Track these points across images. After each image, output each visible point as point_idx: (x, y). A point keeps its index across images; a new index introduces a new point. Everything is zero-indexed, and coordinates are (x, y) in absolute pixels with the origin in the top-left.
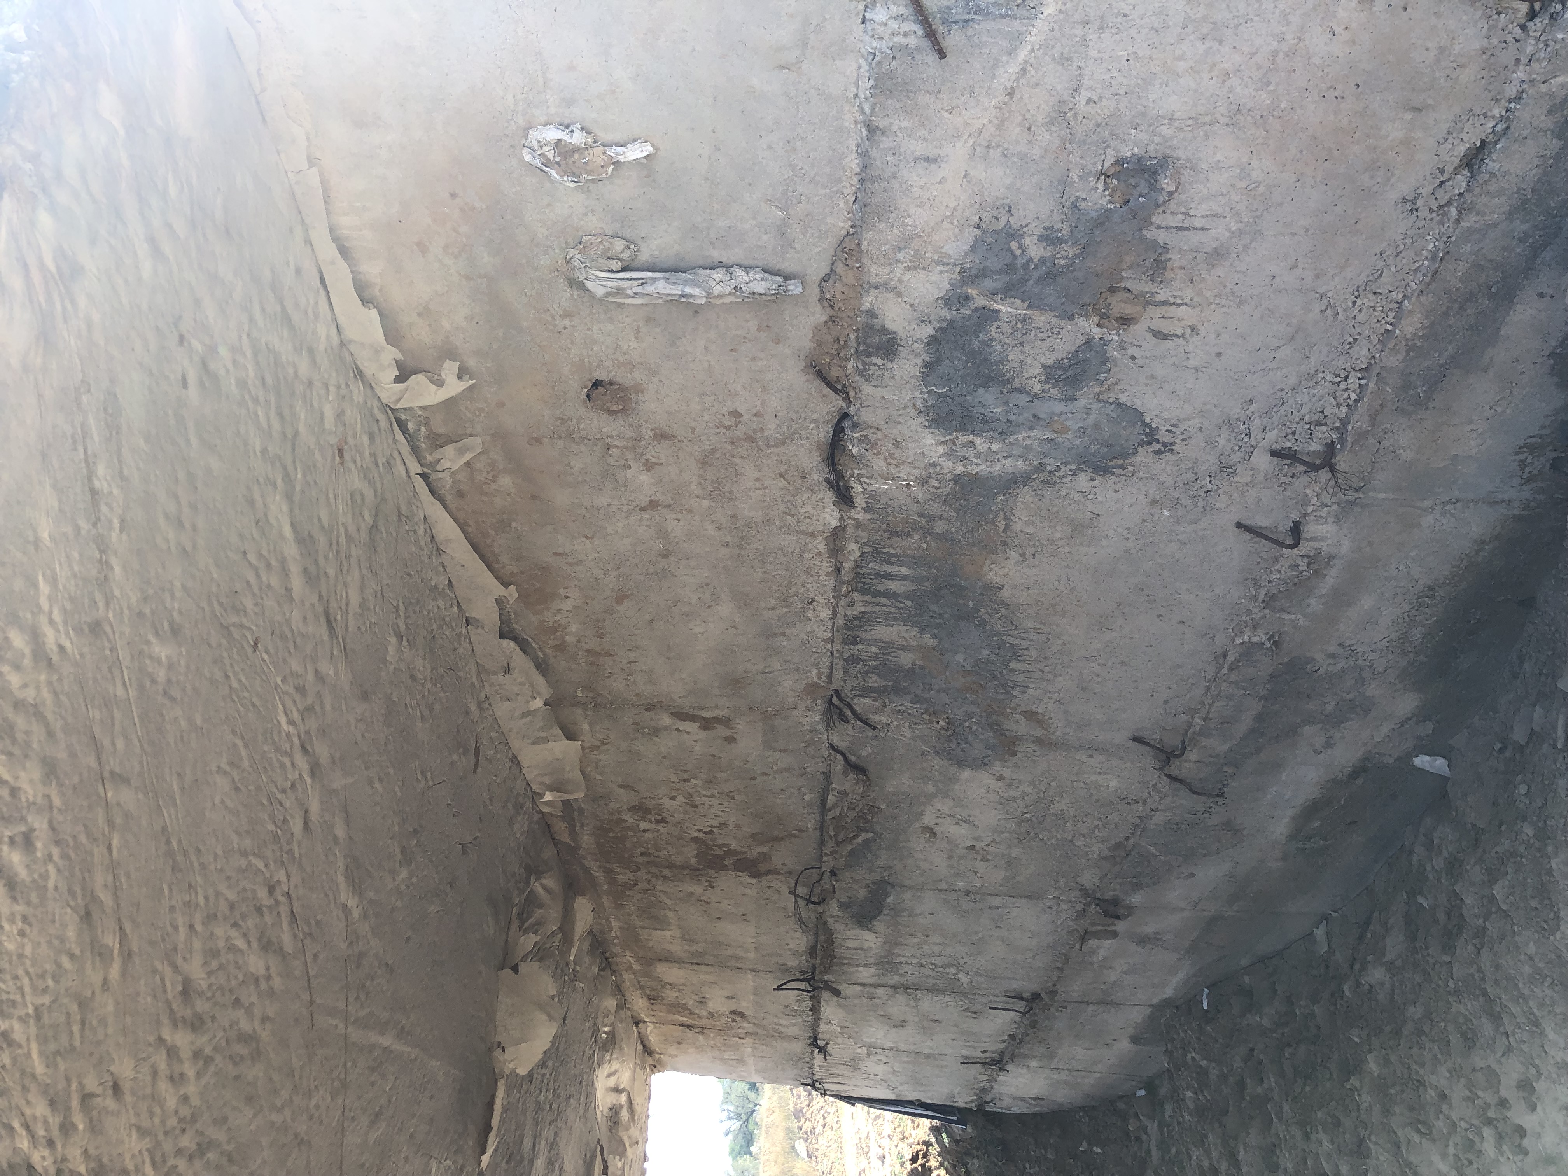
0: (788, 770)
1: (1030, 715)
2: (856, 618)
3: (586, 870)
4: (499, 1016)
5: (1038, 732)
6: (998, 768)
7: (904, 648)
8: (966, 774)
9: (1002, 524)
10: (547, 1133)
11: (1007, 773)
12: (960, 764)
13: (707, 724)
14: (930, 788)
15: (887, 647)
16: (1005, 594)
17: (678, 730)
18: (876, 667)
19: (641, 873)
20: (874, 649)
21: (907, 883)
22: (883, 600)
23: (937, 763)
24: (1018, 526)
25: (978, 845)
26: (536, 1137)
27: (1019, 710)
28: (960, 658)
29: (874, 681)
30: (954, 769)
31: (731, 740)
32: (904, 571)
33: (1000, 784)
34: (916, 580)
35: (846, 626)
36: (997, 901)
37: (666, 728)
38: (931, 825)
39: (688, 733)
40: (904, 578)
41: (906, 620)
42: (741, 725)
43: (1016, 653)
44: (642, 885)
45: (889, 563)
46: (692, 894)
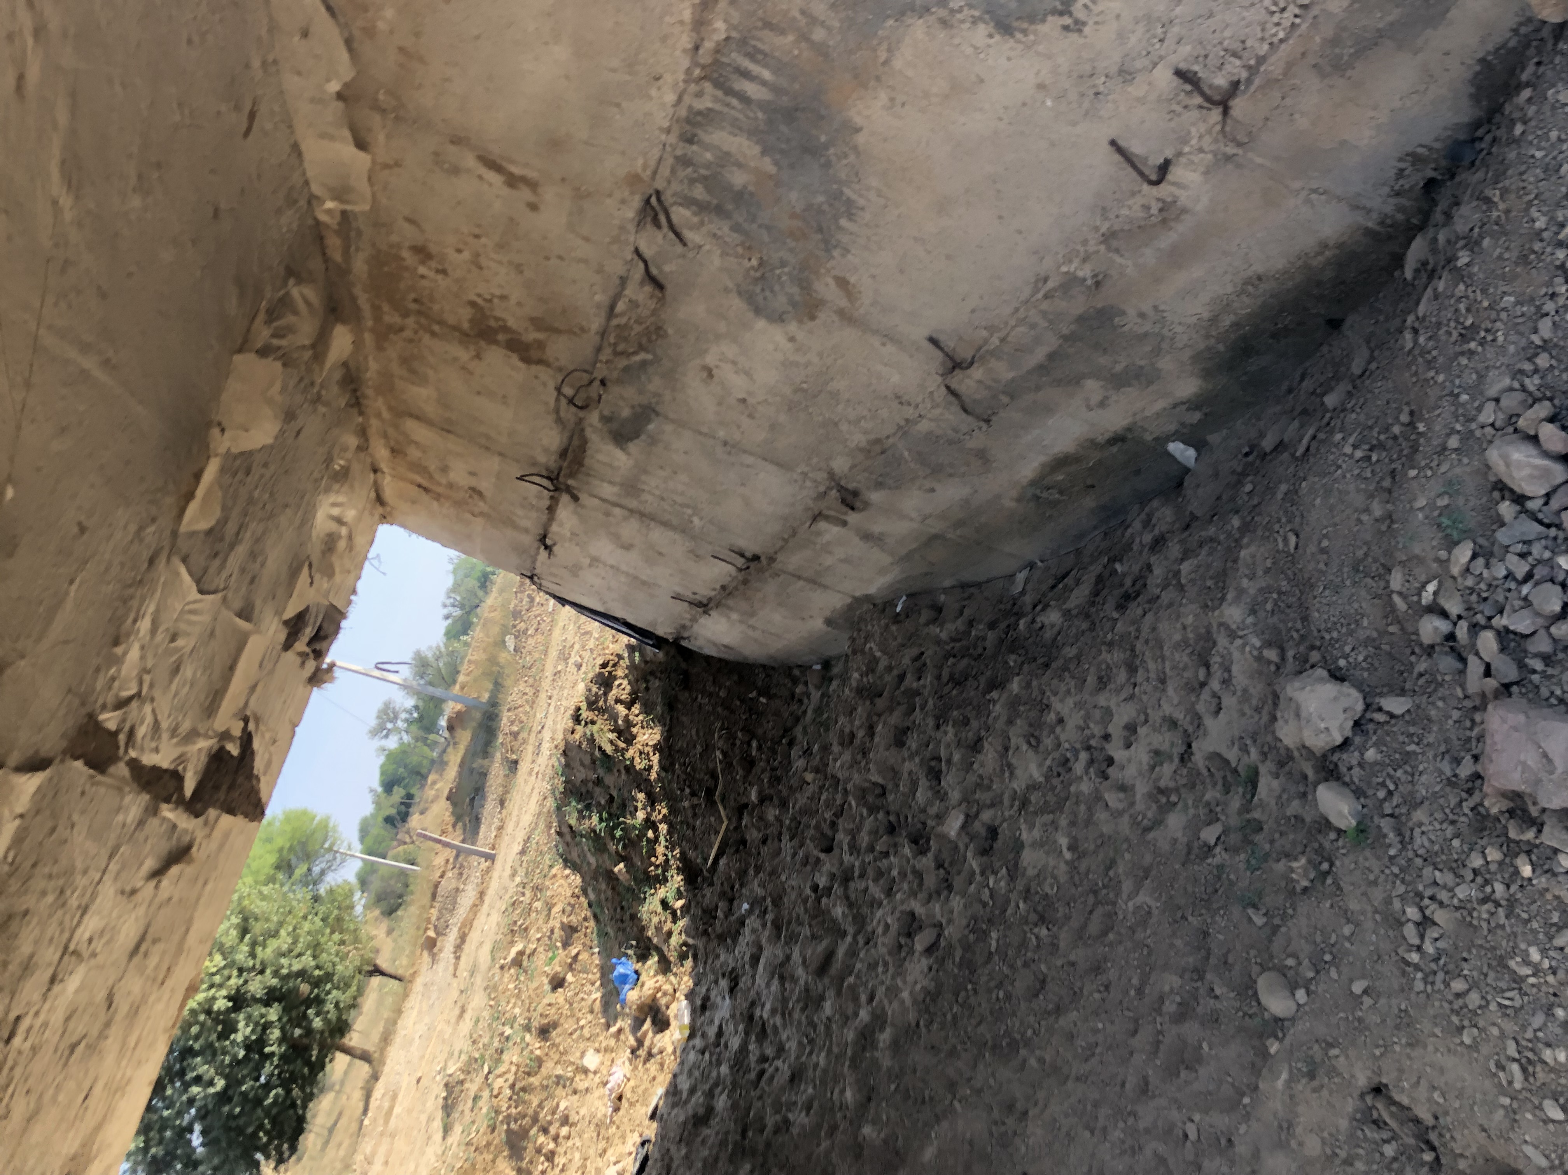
0: (585, 261)
1: (842, 283)
2: (699, 113)
3: (354, 299)
4: (225, 397)
5: (843, 303)
6: (793, 327)
7: (739, 165)
8: (761, 324)
9: (883, 55)
10: (254, 527)
11: (800, 335)
12: (758, 311)
13: (513, 181)
14: (722, 327)
15: (725, 158)
16: (861, 139)
17: (480, 177)
18: (706, 178)
19: (410, 321)
20: (708, 156)
21: (671, 415)
22: (735, 102)
23: (737, 304)
24: (898, 64)
25: (751, 401)
26: (241, 528)
27: (833, 273)
28: (794, 196)
29: (699, 192)
30: (750, 315)
31: (533, 207)
32: (767, 75)
33: (790, 345)
34: (775, 89)
35: (688, 121)
36: (750, 460)
37: (468, 171)
38: (711, 365)
39: (490, 185)
40: (764, 83)
41: (753, 133)
42: (549, 194)
43: (850, 209)
44: (407, 333)
45: (751, 57)
46: (456, 359)
